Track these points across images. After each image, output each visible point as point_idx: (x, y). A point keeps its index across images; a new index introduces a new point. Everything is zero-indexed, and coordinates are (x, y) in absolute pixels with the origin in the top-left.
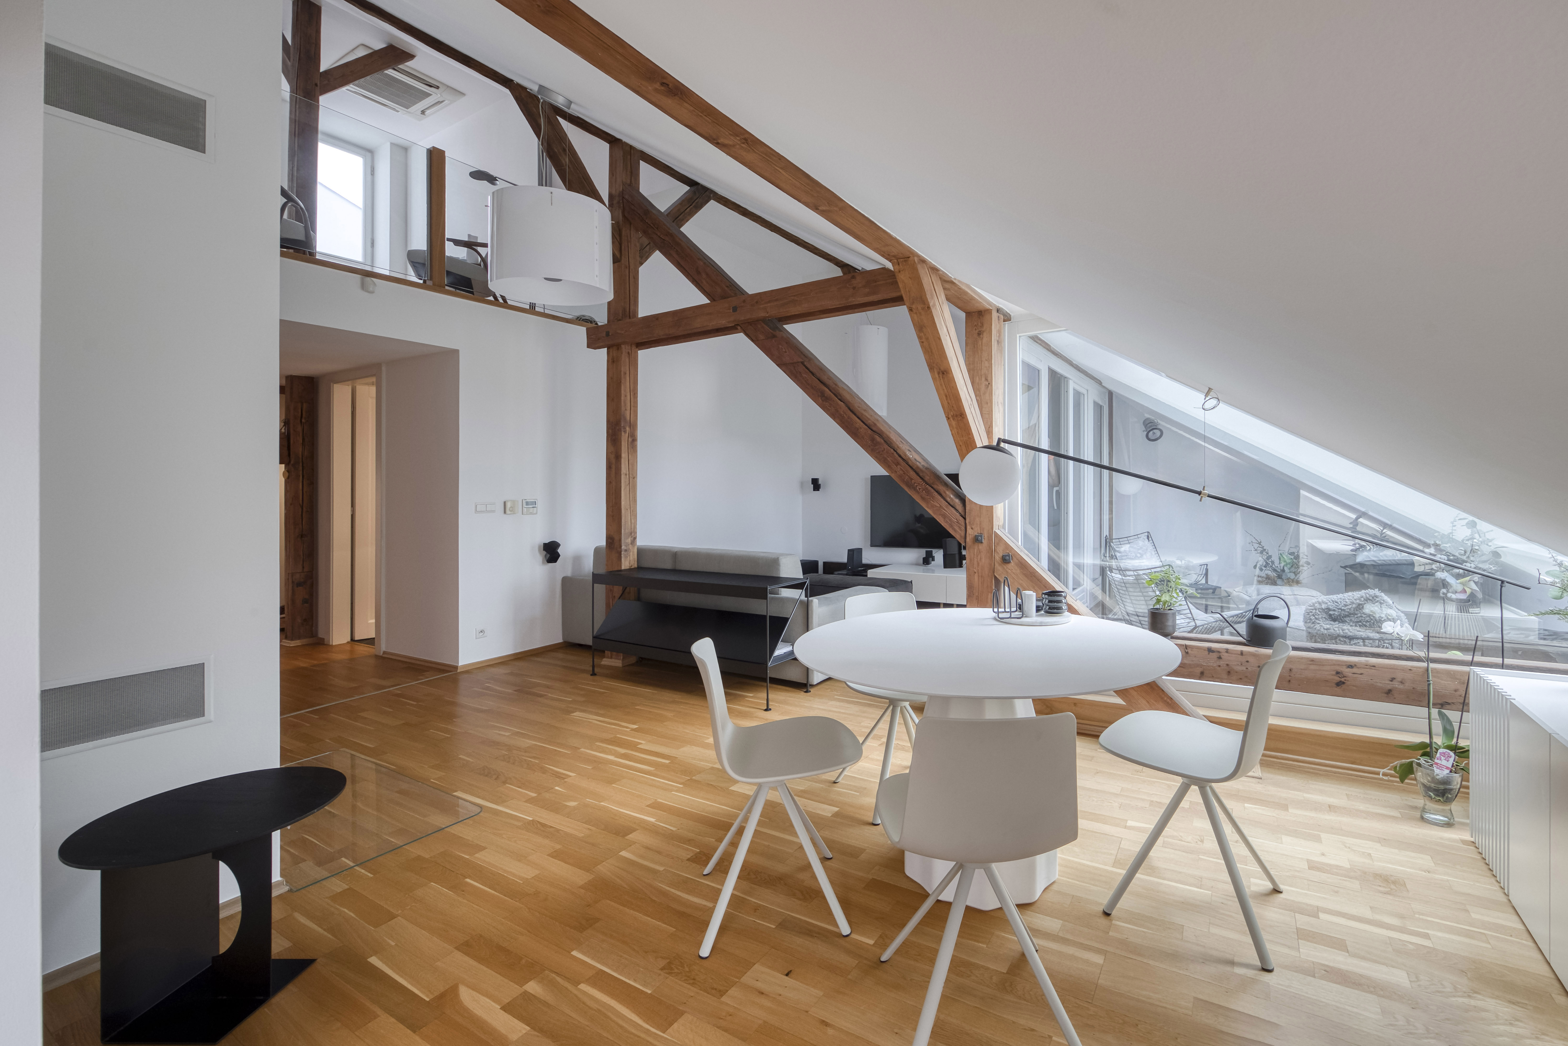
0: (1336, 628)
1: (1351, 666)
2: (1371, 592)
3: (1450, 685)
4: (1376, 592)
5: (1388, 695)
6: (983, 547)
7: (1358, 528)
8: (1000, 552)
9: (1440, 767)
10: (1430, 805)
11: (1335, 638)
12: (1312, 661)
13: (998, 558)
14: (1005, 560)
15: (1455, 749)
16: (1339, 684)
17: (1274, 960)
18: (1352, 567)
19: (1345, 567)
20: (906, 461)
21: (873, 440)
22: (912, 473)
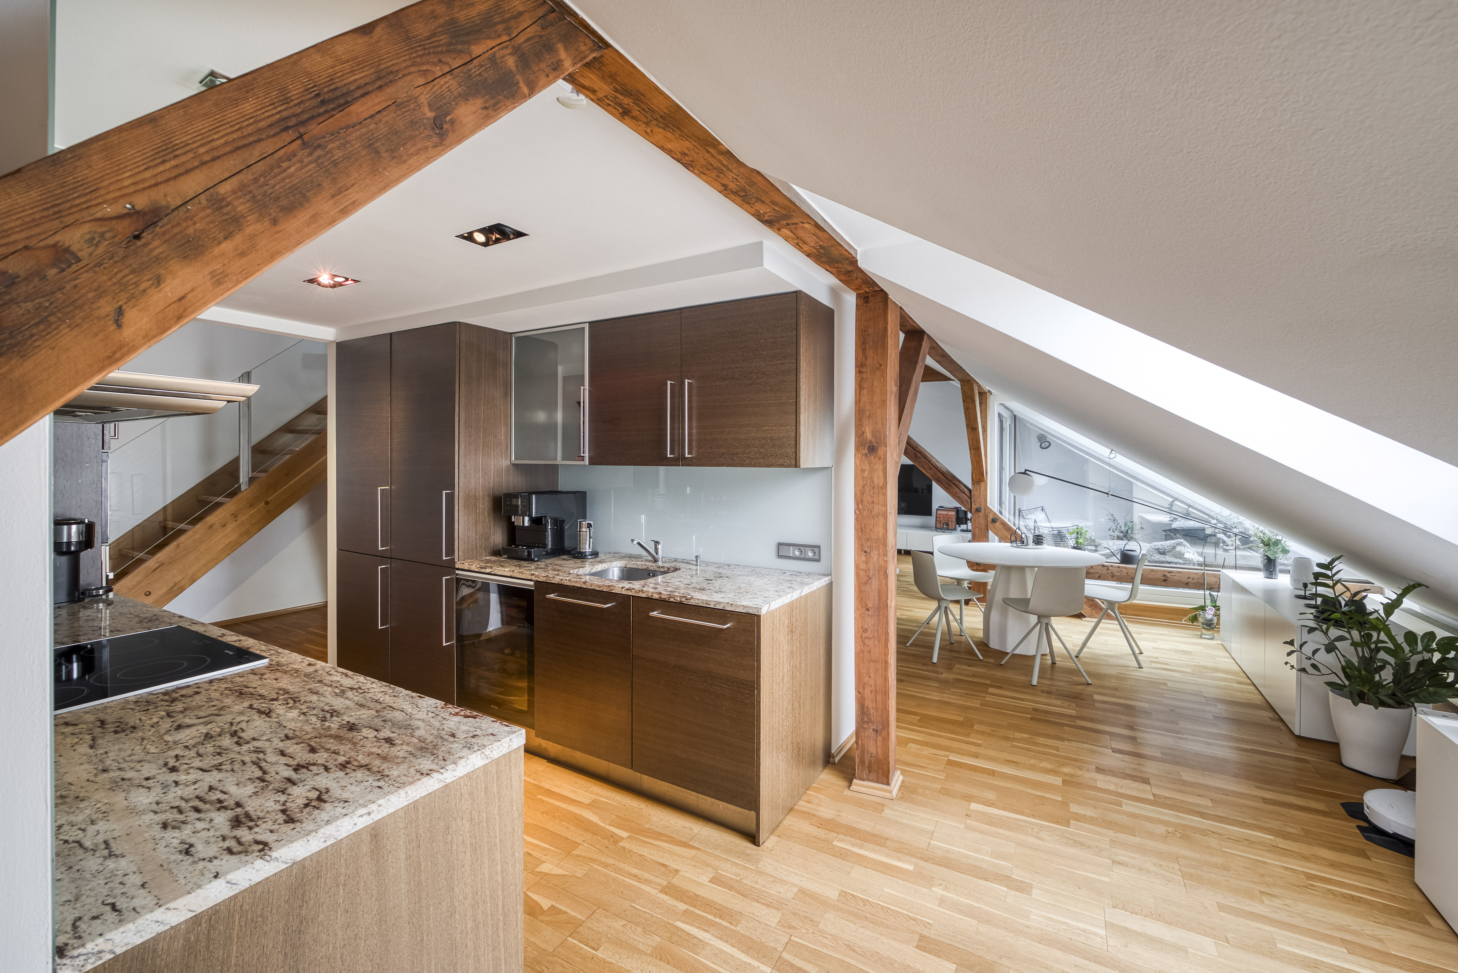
0: (1162, 558)
1: (1170, 572)
2: (1180, 540)
3: (1213, 580)
4: (1182, 540)
5: (1187, 585)
6: (981, 514)
7: (1173, 508)
8: (991, 517)
9: (1209, 614)
10: (1204, 631)
11: (1163, 562)
12: (1152, 570)
13: (989, 520)
14: (994, 521)
15: (1215, 607)
16: (1165, 580)
17: (1143, 665)
18: (1169, 530)
19: (1165, 531)
20: (936, 468)
21: (916, 455)
22: (940, 475)
